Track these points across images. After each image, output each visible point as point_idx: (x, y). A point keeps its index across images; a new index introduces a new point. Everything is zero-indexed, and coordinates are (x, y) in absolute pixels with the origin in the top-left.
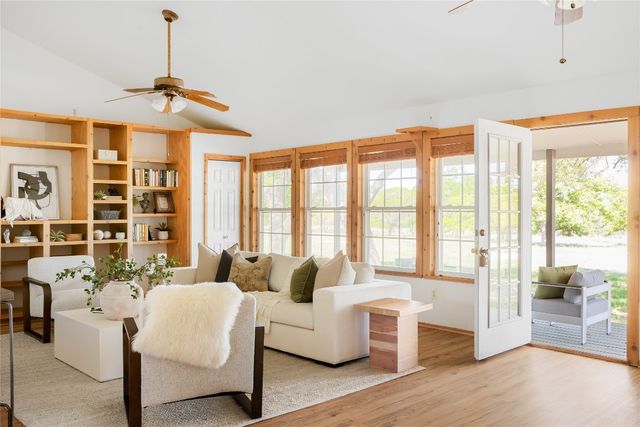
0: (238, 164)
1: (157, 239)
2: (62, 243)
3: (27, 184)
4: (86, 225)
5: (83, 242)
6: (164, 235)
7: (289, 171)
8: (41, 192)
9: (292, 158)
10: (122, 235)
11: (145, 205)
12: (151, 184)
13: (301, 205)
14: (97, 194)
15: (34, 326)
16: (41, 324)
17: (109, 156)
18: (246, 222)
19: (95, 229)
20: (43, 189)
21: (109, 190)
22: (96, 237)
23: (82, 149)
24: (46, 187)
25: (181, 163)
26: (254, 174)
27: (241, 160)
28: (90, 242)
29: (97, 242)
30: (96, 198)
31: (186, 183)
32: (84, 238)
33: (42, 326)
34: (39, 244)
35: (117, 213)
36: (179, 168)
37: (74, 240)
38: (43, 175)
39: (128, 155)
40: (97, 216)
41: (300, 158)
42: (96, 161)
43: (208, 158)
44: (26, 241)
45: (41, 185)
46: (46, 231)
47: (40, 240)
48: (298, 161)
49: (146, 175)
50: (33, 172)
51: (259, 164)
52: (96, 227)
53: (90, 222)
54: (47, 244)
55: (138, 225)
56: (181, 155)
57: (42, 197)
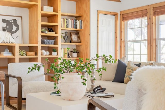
0: (114, 17)
1: (72, 57)
2: (25, 56)
3: (6, 26)
4: (37, 47)
5: (35, 57)
6: (75, 55)
7: (146, 18)
8: (14, 30)
9: (148, 11)
10: (56, 53)
11: (66, 39)
12: (69, 27)
13: (154, 37)
14: (43, 30)
15: (11, 102)
16: (16, 101)
17: (49, 10)
18: (118, 48)
19: (42, 50)
20: (14, 28)
21: (48, 29)
22: (43, 54)
23: (35, 5)
24: (16, 27)
25: (85, 16)
26: (123, 22)
27: (115, 15)
28: (39, 57)
29: (43, 57)
30: (42, 32)
31: (87, 26)
32: (36, 54)
33: (17, 102)
34: (13, 57)
35: (53, 41)
36: (83, 19)
37: (31, 55)
38: (15, 21)
39: (59, 10)
40: (43, 42)
41: (154, 10)
42: (42, 12)
43: (99, 13)
44: (7, 54)
45: (14, 26)
46: (17, 50)
47: (14, 55)
48: (152, 12)
49: (67, 22)
50: (10, 19)
51: (125, 16)
52: (43, 48)
53: (39, 45)
54: (17, 56)
55: (62, 49)
56: (85, 11)
57: (14, 32)
